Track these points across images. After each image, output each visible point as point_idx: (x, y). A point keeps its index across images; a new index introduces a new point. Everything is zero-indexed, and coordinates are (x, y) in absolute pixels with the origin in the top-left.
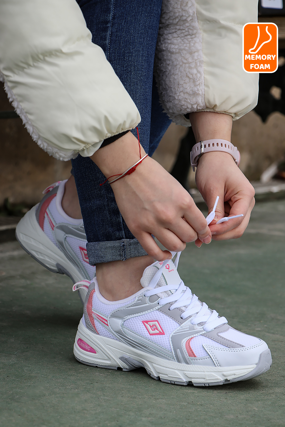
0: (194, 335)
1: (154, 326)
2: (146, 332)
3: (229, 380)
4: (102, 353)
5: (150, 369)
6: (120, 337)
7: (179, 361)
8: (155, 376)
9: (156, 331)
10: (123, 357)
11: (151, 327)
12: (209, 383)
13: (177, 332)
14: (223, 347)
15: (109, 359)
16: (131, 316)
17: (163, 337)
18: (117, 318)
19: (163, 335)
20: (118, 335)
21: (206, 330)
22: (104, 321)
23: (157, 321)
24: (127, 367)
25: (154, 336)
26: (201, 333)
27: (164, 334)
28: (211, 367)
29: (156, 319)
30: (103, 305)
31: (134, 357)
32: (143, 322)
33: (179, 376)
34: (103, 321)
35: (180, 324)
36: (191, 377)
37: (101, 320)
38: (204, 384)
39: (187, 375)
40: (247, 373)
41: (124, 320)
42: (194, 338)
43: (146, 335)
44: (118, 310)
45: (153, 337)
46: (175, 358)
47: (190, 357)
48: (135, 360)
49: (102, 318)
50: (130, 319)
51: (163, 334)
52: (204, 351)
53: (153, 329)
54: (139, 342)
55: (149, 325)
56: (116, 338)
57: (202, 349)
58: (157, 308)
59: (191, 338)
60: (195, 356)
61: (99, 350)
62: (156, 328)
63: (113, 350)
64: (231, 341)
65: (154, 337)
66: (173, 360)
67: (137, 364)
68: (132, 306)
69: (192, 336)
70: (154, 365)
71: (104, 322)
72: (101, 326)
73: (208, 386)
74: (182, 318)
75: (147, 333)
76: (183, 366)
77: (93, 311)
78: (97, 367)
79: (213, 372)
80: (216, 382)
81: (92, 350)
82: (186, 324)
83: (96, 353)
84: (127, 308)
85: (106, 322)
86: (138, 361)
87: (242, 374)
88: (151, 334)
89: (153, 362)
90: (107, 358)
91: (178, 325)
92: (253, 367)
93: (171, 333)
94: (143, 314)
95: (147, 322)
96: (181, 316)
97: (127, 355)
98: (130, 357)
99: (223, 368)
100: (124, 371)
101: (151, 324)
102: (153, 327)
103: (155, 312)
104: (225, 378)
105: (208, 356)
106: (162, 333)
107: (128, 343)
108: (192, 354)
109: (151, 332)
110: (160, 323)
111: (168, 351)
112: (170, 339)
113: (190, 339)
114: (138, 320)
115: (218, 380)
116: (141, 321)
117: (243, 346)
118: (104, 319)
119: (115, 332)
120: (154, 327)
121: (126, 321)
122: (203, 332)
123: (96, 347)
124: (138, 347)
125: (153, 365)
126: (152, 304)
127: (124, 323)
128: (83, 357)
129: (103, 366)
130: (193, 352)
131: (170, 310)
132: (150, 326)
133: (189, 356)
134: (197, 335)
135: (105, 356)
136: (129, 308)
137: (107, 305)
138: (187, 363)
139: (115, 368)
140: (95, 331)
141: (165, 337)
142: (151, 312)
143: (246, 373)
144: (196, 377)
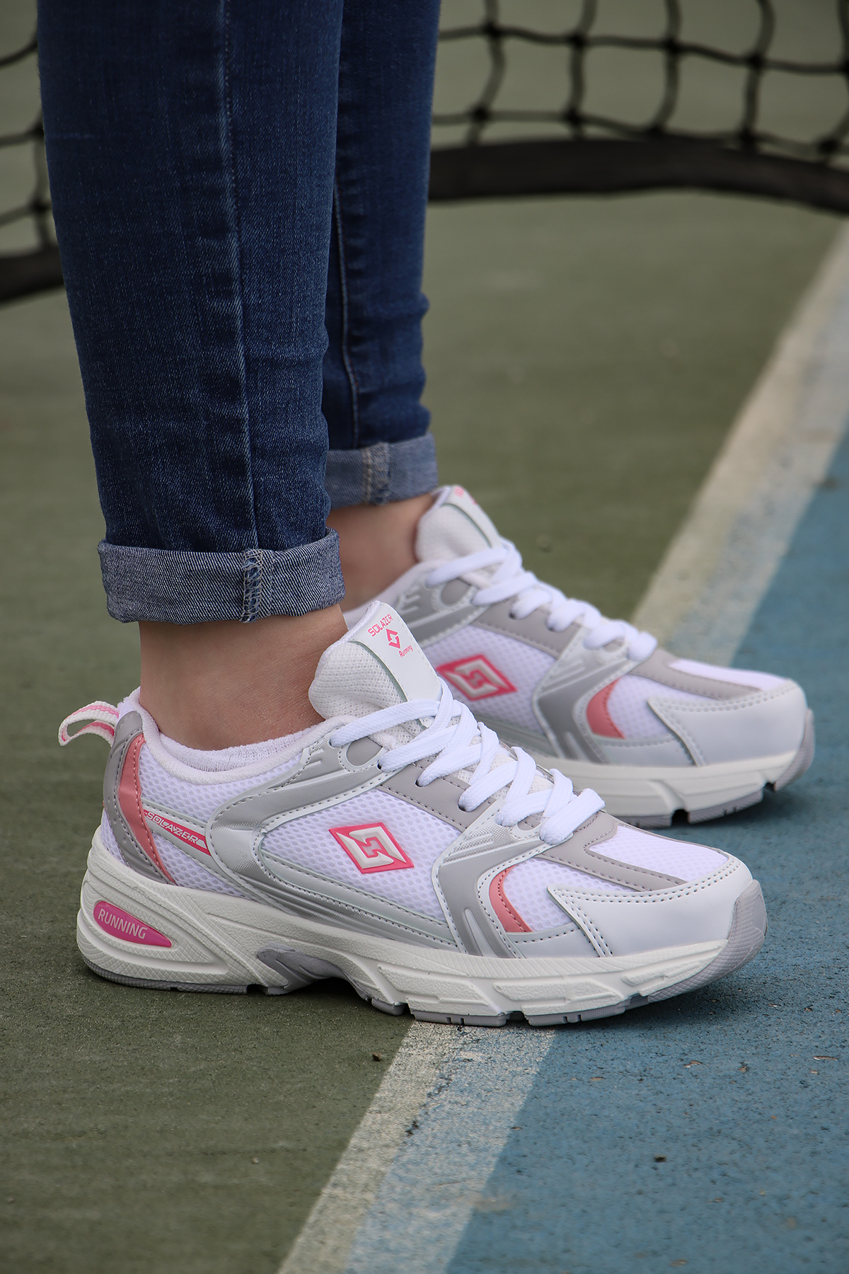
0: (514, 861)
1: (371, 842)
2: (348, 862)
3: (647, 996)
4: (191, 942)
5: (371, 982)
6: (255, 886)
7: (472, 948)
8: (392, 1003)
9: (383, 859)
10: (268, 951)
11: (363, 847)
12: (579, 1014)
13: (455, 854)
14: (612, 890)
15: (219, 960)
16: (289, 816)
17: (408, 876)
18: (240, 827)
19: (408, 869)
20: (248, 882)
21: (549, 840)
22: (192, 841)
23: (380, 824)
24: (284, 981)
25: (376, 875)
26: (534, 852)
27: (412, 867)
28: (582, 959)
29: (378, 819)
30: (184, 784)
31: (306, 947)
32: (333, 832)
33: (476, 998)
34: (190, 838)
35: (461, 828)
36: (520, 997)
37: (180, 837)
38: (565, 1015)
39: (506, 993)
40: (702, 968)
41: (264, 831)
42: (515, 870)
43: (349, 873)
44: (241, 799)
45: (374, 878)
46: (458, 940)
47: (509, 933)
48: (312, 957)
49: (185, 829)
50: (285, 825)
51: (408, 865)
52: (555, 908)
53: (369, 850)
54: (324, 900)
55: (353, 839)
56: (239, 892)
57: (547, 903)
58: (376, 782)
59: (505, 870)
60: (527, 930)
61: (182, 935)
62: (380, 848)
63: (230, 931)
64: (636, 869)
65: (378, 877)
66: (450, 946)
67: (319, 969)
68: (289, 782)
69: (508, 864)
70: (384, 967)
71: (194, 841)
72: (181, 857)
73: (576, 1020)
74: (462, 809)
75: (350, 866)
76: (488, 963)
77: (146, 807)
78: (174, 990)
79: (592, 974)
80: (605, 1005)
81: (155, 938)
82: (482, 826)
83: (168, 945)
84: (273, 790)
85: (200, 843)
86: (324, 958)
87: (685, 972)
88: (364, 871)
89: (379, 958)
90: (210, 958)
91: (454, 832)
92: (719, 947)
93: (435, 861)
94: (330, 804)
95: (346, 831)
96: (460, 803)
97: (283, 944)
98: (292, 948)
99: (621, 958)
100: (272, 995)
101: (362, 834)
102: (369, 845)
103: (371, 794)
104: (633, 991)
105: (572, 925)
106: (404, 864)
107: (285, 905)
108: (515, 923)
109: (366, 862)
110: (391, 829)
111: (432, 919)
112: (436, 881)
113: (501, 875)
114: (314, 828)
115: (608, 999)
116: (324, 830)
117: (678, 882)
118: (192, 833)
119: (235, 871)
120: (374, 845)
121: (274, 833)
122: (541, 849)
123: (170, 926)
124: (321, 916)
125: (380, 968)
126: (358, 769)
127: (263, 839)
128: (121, 963)
129: (198, 986)
130: (517, 917)
131: (420, 784)
132: (360, 844)
133: (506, 931)
134: (521, 859)
135: (204, 953)
136: (281, 789)
137: (197, 784)
138: (501, 952)
139: (241, 988)
140: (161, 873)
141: (415, 874)
142: (356, 797)
143: (697, 967)
144: (536, 995)
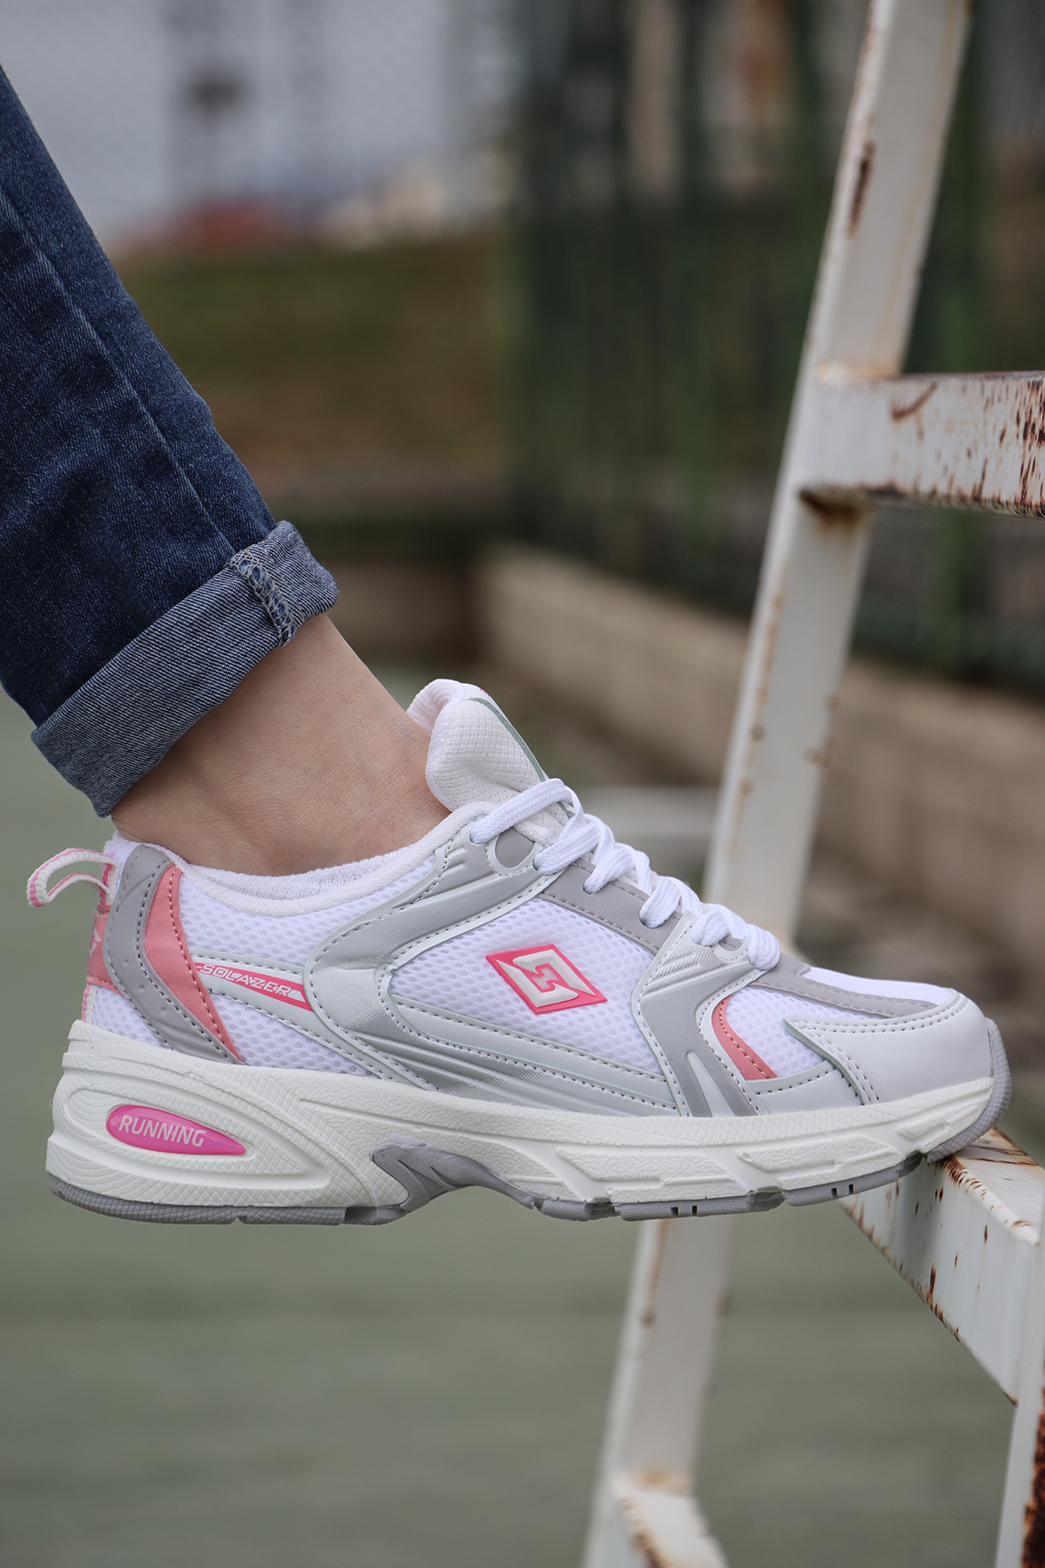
0: (729, 991)
1: (543, 971)
2: (515, 1000)
3: (928, 1153)
4: (275, 1143)
6: (378, 1048)
7: (700, 1108)
8: (583, 1200)
9: (559, 993)
10: (389, 1148)
11: (535, 979)
12: (851, 1183)
13: (655, 982)
14: (856, 1019)
15: (315, 1166)
16: (426, 943)
17: (601, 1013)
18: (353, 965)
19: (598, 1005)
20: (367, 1043)
22: (282, 993)
23: (553, 946)
24: (403, 1197)
25: (557, 1014)
26: (747, 979)
27: (605, 1001)
29: (548, 939)
31: (443, 1138)
32: (492, 960)
33: (717, 1173)
34: (279, 990)
36: (776, 1166)
37: (261, 991)
38: (831, 1186)
40: (980, 1112)
41: (391, 967)
42: (732, 1001)
43: (516, 1015)
44: (354, 927)
45: (554, 1019)
46: (680, 1098)
47: (750, 1082)
48: (447, 1153)
49: (268, 978)
50: (424, 956)
51: (597, 998)
53: (542, 982)
55: (518, 967)
58: (536, 888)
59: (722, 1002)
60: (770, 1074)
61: (261, 1134)
62: (555, 978)
63: (335, 1122)
64: (866, 996)
65: (560, 1017)
66: (666, 1109)
68: (420, 897)
69: (722, 994)
70: (559, 1148)
71: (284, 993)
72: (262, 1020)
74: (645, 923)
75: (517, 1005)
77: (196, 959)
80: (883, 1167)
81: (220, 1144)
82: (677, 946)
83: (240, 1153)
84: (398, 909)
85: (296, 995)
88: (539, 1010)
89: (559, 1138)
90: (302, 1165)
91: (644, 953)
93: (635, 992)
94: (487, 920)
95: (509, 957)
96: (641, 917)
97: (411, 1135)
98: (423, 1142)
99: (889, 1104)
101: (532, 960)
102: (541, 975)
103: (534, 905)
104: (912, 1147)
105: (825, 1065)
106: (592, 997)
107: (419, 1073)
108: (754, 1066)
109: (540, 998)
110: (568, 952)
111: (641, 1071)
112: (640, 1019)
113: (719, 1008)
114: (464, 955)
115: (887, 1159)
116: (479, 958)
117: (926, 1005)
118: (280, 982)
119: (347, 1029)
120: (548, 975)
121: (408, 969)
122: (753, 975)
123: (242, 1123)
124: (475, 1083)
125: (561, 1150)
126: (511, 872)
127: (392, 979)
128: (164, 1185)
130: (755, 1059)
131: (588, 889)
132: (530, 974)
133: (746, 1079)
134: (734, 987)
135: (294, 1158)
136: (410, 907)
138: (741, 1107)
139: (339, 1211)
140: (225, 1049)
141: (609, 1011)
142: (514, 909)
143: (976, 1111)
144: (797, 1161)
